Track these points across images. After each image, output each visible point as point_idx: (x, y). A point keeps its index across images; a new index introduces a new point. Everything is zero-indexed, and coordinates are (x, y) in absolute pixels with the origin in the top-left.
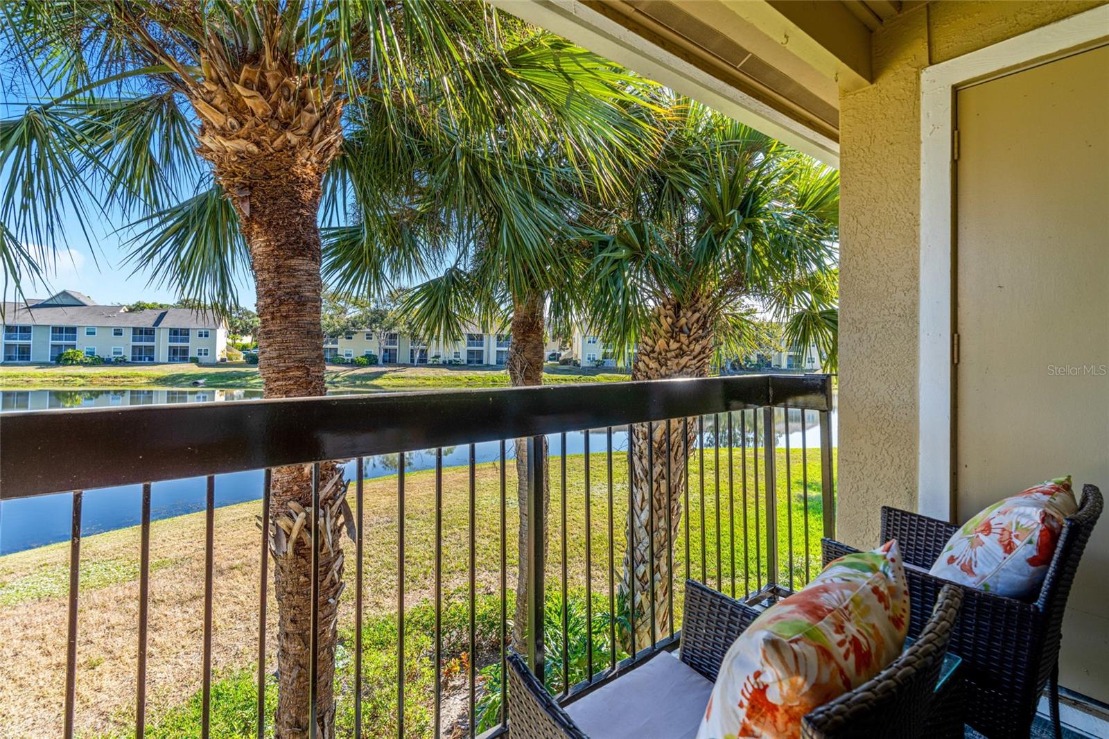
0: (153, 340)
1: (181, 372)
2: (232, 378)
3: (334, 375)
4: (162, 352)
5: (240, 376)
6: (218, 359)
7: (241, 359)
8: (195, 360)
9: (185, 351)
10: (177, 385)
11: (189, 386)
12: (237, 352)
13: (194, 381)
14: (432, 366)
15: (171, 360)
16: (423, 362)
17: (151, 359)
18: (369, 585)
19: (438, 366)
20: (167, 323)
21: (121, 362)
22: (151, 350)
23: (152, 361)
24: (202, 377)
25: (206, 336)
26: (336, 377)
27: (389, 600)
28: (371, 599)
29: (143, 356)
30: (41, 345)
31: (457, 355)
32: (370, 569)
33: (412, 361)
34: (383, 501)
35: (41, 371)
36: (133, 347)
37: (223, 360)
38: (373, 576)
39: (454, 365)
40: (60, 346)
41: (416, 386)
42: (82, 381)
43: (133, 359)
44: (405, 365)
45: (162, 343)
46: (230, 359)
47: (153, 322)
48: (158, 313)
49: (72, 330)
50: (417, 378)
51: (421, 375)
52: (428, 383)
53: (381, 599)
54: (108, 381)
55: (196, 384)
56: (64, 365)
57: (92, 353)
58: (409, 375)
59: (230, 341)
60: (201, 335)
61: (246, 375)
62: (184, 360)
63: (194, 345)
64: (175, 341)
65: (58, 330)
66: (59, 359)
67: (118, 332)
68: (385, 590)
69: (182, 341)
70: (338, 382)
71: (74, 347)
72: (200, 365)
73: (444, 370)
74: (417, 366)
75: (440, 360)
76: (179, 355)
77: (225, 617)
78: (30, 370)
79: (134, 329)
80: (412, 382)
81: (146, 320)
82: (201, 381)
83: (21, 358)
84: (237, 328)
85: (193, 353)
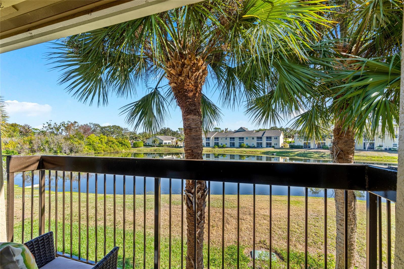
0: (262, 141)
1: (269, 151)
2: (284, 153)
3: (323, 153)
4: (264, 145)
5: (287, 152)
6: (281, 146)
7: (288, 147)
8: (273, 147)
9: (271, 144)
10: (268, 155)
11: (271, 155)
12: (287, 144)
13: (272, 153)
14: (377, 151)
15: (267, 147)
16: (372, 148)
17: (262, 146)
18: (295, 237)
19: (382, 151)
20: (266, 135)
21: (254, 147)
22: (261, 143)
23: (262, 147)
24: (275, 152)
25: (277, 139)
26: (324, 154)
27: (301, 246)
28: (293, 243)
29: (259, 145)
30: (237, 142)
31: (395, 145)
32: (298, 231)
33: (365, 148)
34: (320, 207)
35: (237, 149)
36: (257, 143)
37: (282, 147)
38: (298, 234)
39: (393, 151)
40: (240, 143)
41: (366, 160)
42: (245, 152)
43: (257, 146)
44: (360, 150)
45: (264, 141)
46: (284, 146)
47: (262, 135)
48: (263, 132)
49: (243, 138)
50: (366, 156)
51: (369, 155)
52: (373, 159)
53: (298, 245)
54: (251, 153)
55: (273, 155)
56: (242, 148)
57: (247, 145)
58: (362, 155)
59: (284, 140)
60: (275, 139)
61: (289, 152)
62: (270, 147)
63: (273, 142)
64: (268, 141)
65: (240, 138)
66: (241, 146)
67: (253, 139)
68: (301, 242)
69: (270, 141)
70: (325, 156)
71: (243, 143)
72: (275, 148)
73: (384, 153)
74: (367, 151)
75: (383, 148)
76: (269, 145)
77: (245, 228)
78: (234, 149)
79: (257, 137)
80: (364, 158)
81: (260, 135)
82: (274, 154)
83: (233, 146)
84: (287, 136)
85: (273, 145)
